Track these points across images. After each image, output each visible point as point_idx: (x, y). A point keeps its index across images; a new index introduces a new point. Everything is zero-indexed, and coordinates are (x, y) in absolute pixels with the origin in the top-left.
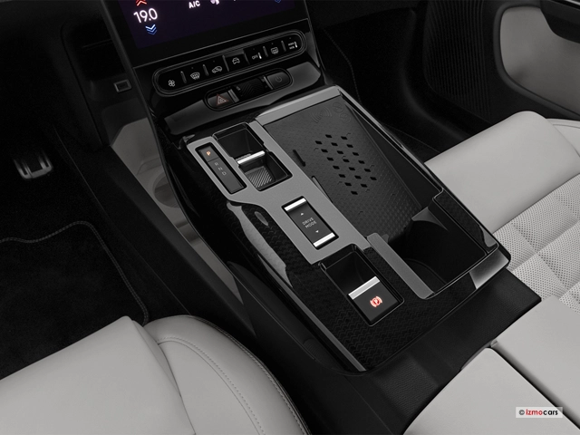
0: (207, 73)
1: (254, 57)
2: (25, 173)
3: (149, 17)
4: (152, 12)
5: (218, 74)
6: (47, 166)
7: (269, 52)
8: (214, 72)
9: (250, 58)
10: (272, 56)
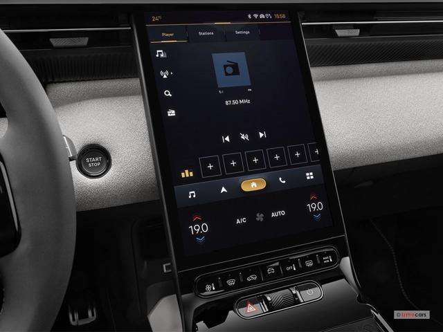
0: (242, 280)
1: (288, 269)
2: (74, 320)
3: (201, 230)
4: (205, 227)
5: (253, 282)
6: (93, 315)
7: (304, 264)
8: (249, 279)
9: (284, 269)
10: (306, 269)
